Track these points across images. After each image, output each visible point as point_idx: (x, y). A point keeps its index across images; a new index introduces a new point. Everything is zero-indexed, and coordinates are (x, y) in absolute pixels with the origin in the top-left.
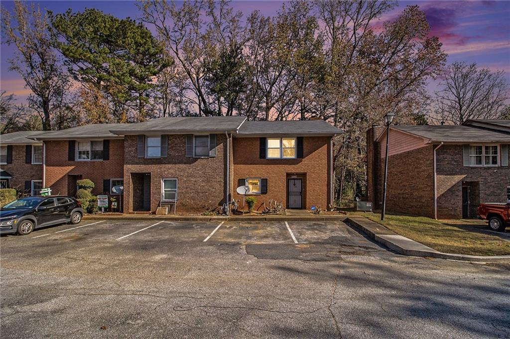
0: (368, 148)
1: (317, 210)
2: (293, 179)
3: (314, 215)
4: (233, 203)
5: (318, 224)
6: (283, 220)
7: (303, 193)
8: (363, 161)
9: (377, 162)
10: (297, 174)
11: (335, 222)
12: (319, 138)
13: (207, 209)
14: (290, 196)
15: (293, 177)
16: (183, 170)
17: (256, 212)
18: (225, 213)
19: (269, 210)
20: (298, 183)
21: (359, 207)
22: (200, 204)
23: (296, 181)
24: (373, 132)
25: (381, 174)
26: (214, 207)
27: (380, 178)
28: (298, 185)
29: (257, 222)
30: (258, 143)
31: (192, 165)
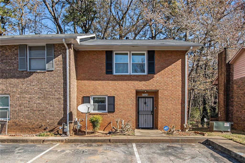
0: (220, 70)
1: (170, 131)
2: (143, 97)
3: (168, 136)
4: (76, 123)
5: (173, 147)
6: (131, 141)
7: (154, 113)
8: (214, 83)
9: (230, 84)
10: (148, 92)
11: (193, 144)
12: (172, 52)
13: (45, 129)
14: (140, 115)
15: (144, 95)
16: (16, 86)
17: (102, 132)
18: (65, 133)
19: (116, 130)
20: (150, 102)
21: (216, 127)
22: (36, 124)
23: (147, 99)
24: (225, 54)
25: (233, 95)
26: (52, 127)
27: (232, 100)
28: (149, 103)
29: (100, 143)
30: (104, 56)
31: (26, 79)
